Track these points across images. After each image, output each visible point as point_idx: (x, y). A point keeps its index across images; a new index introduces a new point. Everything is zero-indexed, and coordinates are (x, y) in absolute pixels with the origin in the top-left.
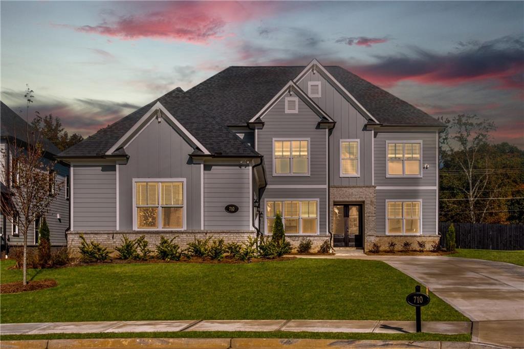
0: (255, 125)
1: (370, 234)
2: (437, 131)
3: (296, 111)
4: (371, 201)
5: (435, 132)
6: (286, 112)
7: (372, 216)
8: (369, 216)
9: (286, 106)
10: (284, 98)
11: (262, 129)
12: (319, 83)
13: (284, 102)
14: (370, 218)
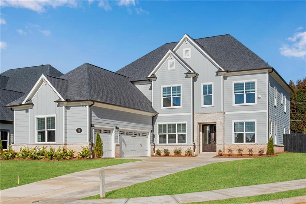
0: (152, 78)
1: (220, 144)
2: (267, 72)
3: (174, 68)
4: (220, 122)
5: (266, 73)
6: (169, 69)
7: (221, 132)
8: (219, 132)
9: (169, 66)
10: (167, 61)
11: (155, 81)
12: (189, 49)
13: (168, 63)
14: (220, 133)
